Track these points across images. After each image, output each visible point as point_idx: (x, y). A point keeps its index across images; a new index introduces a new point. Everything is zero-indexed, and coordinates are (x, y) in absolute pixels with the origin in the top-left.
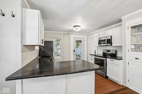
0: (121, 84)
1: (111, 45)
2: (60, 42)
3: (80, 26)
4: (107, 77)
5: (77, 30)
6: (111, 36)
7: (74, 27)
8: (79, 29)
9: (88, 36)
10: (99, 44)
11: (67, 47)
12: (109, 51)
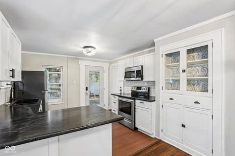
0: (154, 137)
1: (142, 79)
2: (61, 73)
3: (94, 48)
4: (136, 129)
5: (89, 54)
6: (142, 66)
7: (85, 47)
8: (93, 52)
9: (110, 63)
10: (125, 77)
11: (75, 82)
12: (139, 88)
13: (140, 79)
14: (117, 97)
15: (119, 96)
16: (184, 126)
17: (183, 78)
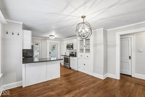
0: (76, 70)
1: (73, 49)
2: (38, 46)
3: (54, 36)
4: (70, 68)
5: (52, 38)
6: (73, 44)
7: (50, 36)
10: (67, 48)
11: (44, 50)
12: (72, 52)
13: (72, 49)
14: (63, 56)
15: (64, 56)
16: (85, 65)
17: (84, 48)
